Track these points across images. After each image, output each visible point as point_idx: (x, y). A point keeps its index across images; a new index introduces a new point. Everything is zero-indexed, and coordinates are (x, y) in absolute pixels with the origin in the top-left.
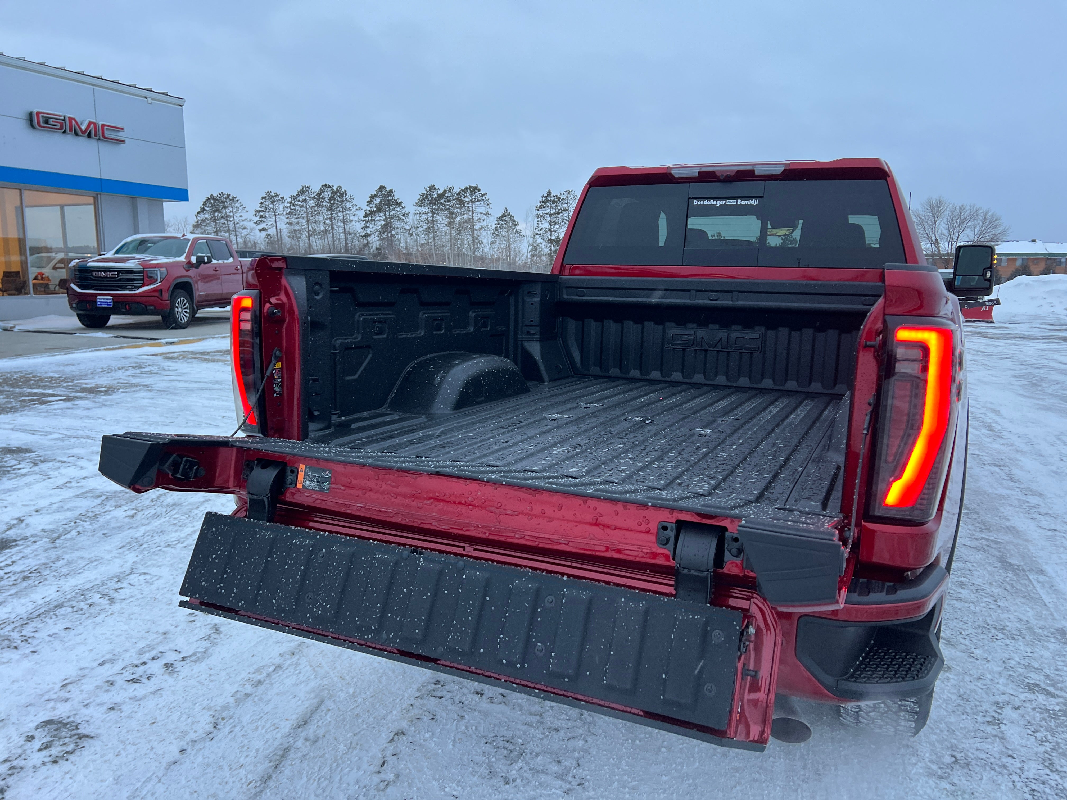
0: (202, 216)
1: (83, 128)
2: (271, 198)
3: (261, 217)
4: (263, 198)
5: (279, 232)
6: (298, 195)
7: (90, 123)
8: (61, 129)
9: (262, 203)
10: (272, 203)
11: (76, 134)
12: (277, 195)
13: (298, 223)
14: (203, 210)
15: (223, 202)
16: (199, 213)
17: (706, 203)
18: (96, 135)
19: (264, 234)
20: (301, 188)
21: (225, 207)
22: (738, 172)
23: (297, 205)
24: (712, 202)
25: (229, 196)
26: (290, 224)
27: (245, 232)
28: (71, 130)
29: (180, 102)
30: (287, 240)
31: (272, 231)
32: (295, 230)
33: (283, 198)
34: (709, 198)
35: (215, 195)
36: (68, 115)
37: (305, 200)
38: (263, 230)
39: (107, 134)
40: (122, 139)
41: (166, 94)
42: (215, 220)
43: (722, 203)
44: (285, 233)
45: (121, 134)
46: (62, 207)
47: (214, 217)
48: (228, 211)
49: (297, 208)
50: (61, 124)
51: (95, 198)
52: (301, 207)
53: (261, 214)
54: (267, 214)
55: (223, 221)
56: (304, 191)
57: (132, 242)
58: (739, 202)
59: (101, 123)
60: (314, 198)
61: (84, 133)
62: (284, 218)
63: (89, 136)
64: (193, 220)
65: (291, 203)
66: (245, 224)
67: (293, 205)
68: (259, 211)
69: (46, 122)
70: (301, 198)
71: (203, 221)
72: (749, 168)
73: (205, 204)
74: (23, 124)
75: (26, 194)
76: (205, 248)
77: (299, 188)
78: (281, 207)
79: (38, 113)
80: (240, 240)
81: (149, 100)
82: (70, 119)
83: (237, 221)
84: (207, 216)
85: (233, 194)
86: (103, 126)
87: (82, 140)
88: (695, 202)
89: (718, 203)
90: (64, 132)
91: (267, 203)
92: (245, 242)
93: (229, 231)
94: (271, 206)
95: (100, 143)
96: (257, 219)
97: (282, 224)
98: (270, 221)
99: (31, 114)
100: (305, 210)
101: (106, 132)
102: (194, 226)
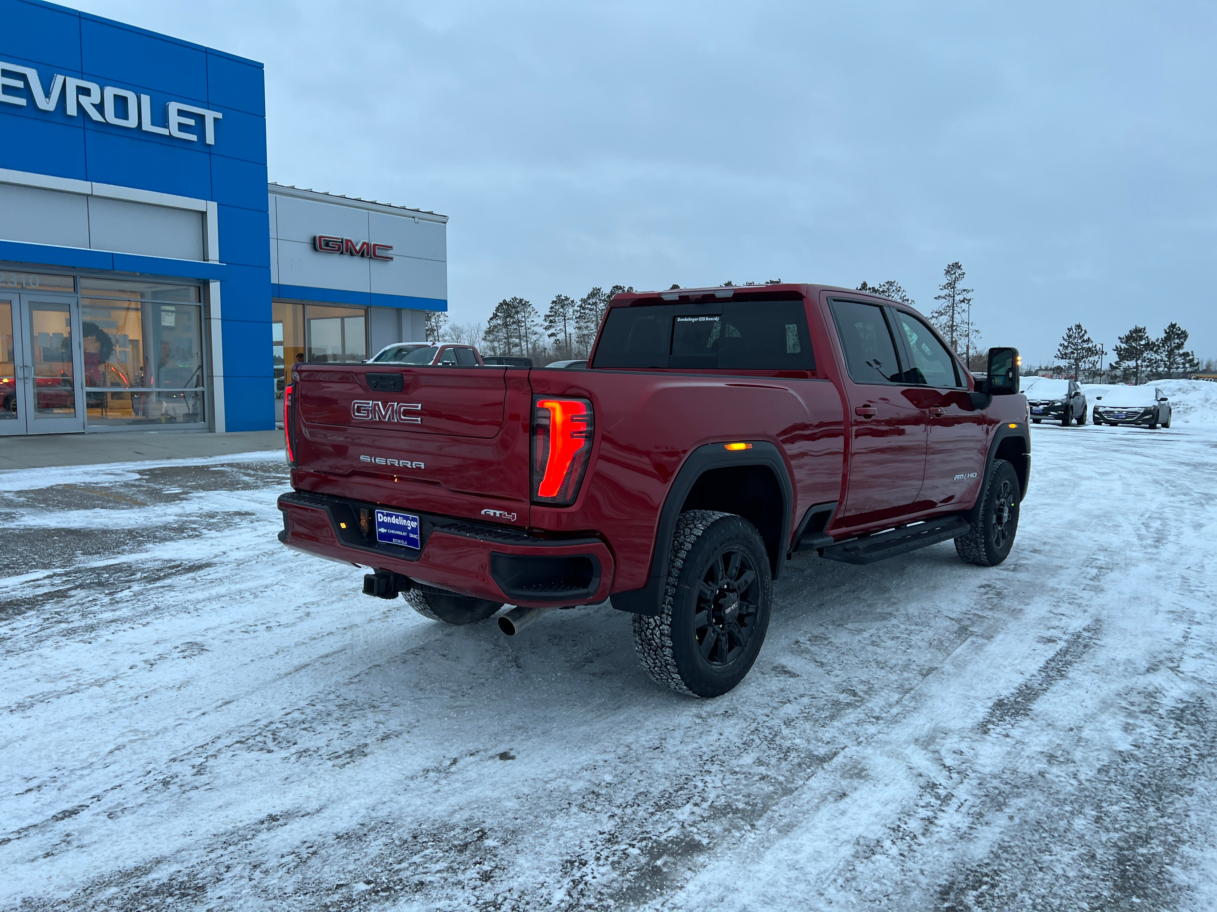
0: (494, 322)
1: (358, 248)
2: (561, 302)
3: (551, 322)
4: (553, 302)
5: (569, 336)
6: (589, 298)
7: (364, 244)
8: (338, 250)
9: (552, 308)
10: (562, 307)
11: (352, 254)
12: (567, 299)
13: (587, 327)
14: (495, 316)
15: (515, 307)
16: (491, 319)
17: (686, 320)
18: (368, 254)
19: (553, 339)
20: (591, 290)
21: (517, 313)
22: (704, 295)
23: (587, 308)
24: (690, 319)
25: (521, 300)
26: (579, 328)
27: (534, 338)
28: (347, 251)
29: (443, 220)
30: (574, 345)
31: (561, 336)
32: (584, 335)
33: (573, 302)
34: (688, 317)
35: (508, 300)
36: (345, 238)
37: (595, 304)
38: (552, 335)
39: (378, 252)
40: (390, 256)
41: (431, 213)
42: (506, 325)
43: (696, 319)
44: (574, 337)
45: (390, 252)
46: (342, 319)
47: (506, 322)
48: (520, 316)
49: (587, 311)
50: (339, 246)
51: (366, 311)
52: (591, 310)
53: (550, 319)
54: (557, 319)
55: (515, 326)
56: (595, 293)
57: (390, 350)
58: (707, 319)
59: (373, 243)
60: (604, 300)
61: (358, 252)
62: (573, 322)
63: (362, 256)
64: (485, 326)
65: (581, 306)
66: (536, 329)
67: (584, 309)
68: (549, 316)
69: (327, 245)
70: (591, 301)
71: (495, 327)
72: (712, 293)
73: (497, 309)
74: (307, 248)
75: (308, 308)
76: (453, 356)
77: (590, 291)
78: (571, 311)
79: (320, 237)
80: (530, 346)
81: (417, 219)
82: (347, 241)
83: (528, 325)
84: (499, 322)
85: (526, 299)
86: (375, 245)
87: (356, 260)
88: (679, 319)
89: (693, 320)
90: (342, 253)
91: (557, 307)
92: (534, 348)
93: (520, 337)
94: (561, 310)
95: (372, 261)
96: (547, 324)
97: (571, 328)
98: (560, 326)
99: (314, 238)
100: (594, 313)
101: (377, 251)
102: (486, 333)
